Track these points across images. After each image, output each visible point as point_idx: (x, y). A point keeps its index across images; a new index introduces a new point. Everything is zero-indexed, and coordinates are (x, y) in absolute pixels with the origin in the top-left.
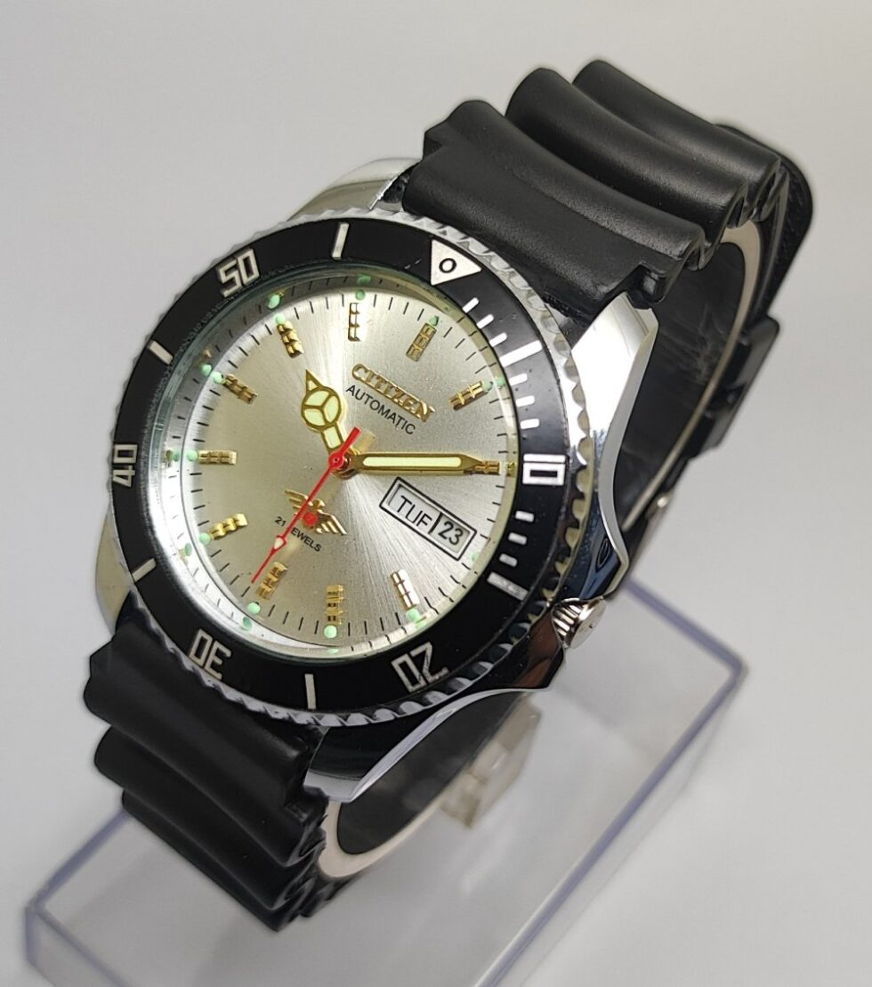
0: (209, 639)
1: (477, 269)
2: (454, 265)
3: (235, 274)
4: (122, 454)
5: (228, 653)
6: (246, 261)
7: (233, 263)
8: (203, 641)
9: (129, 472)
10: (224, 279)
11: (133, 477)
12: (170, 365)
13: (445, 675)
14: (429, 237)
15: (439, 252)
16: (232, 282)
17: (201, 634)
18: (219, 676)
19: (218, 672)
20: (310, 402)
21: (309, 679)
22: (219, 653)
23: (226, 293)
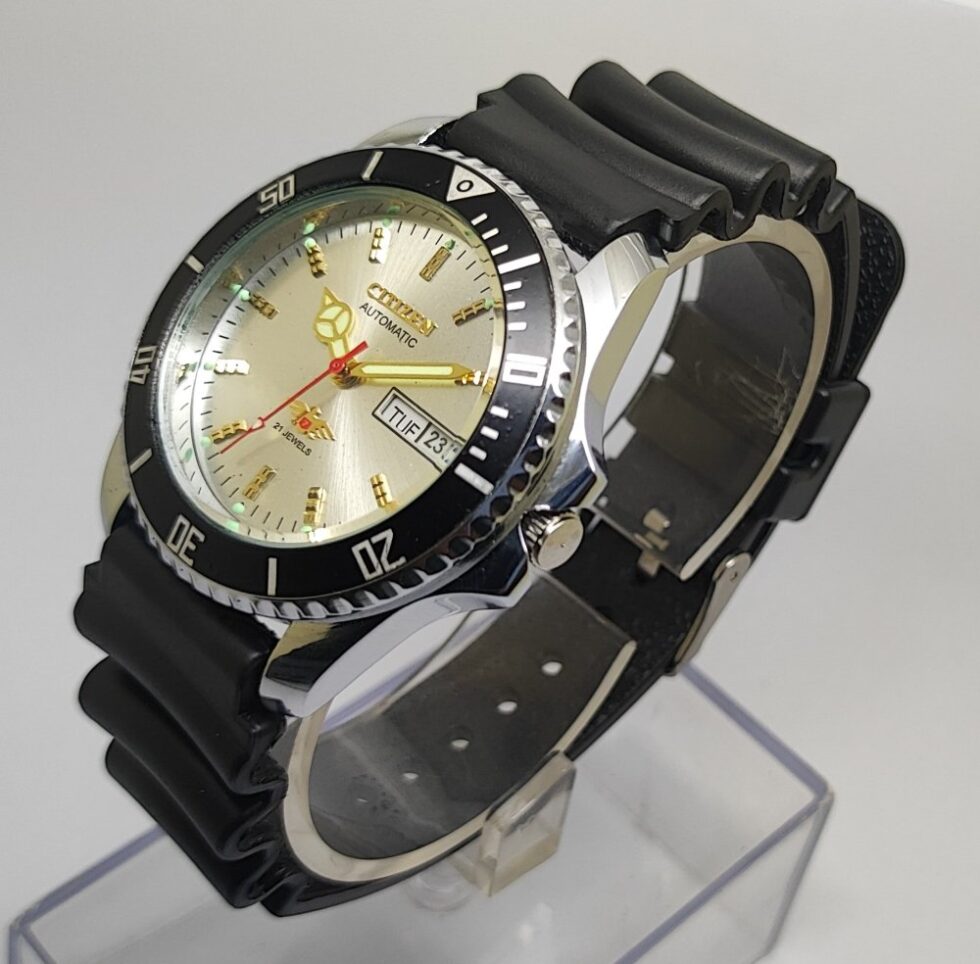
0: (186, 523)
1: (492, 190)
2: (471, 185)
3: (274, 195)
4: (143, 355)
5: (201, 538)
6: (286, 185)
7: (275, 186)
8: (182, 526)
9: (146, 370)
10: (263, 198)
11: (148, 375)
12: (201, 274)
13: (403, 565)
14: (452, 163)
15: (459, 174)
16: (269, 201)
17: (181, 520)
18: (190, 562)
19: (190, 558)
20: (323, 316)
21: (273, 563)
22: (194, 539)
23: (262, 210)
